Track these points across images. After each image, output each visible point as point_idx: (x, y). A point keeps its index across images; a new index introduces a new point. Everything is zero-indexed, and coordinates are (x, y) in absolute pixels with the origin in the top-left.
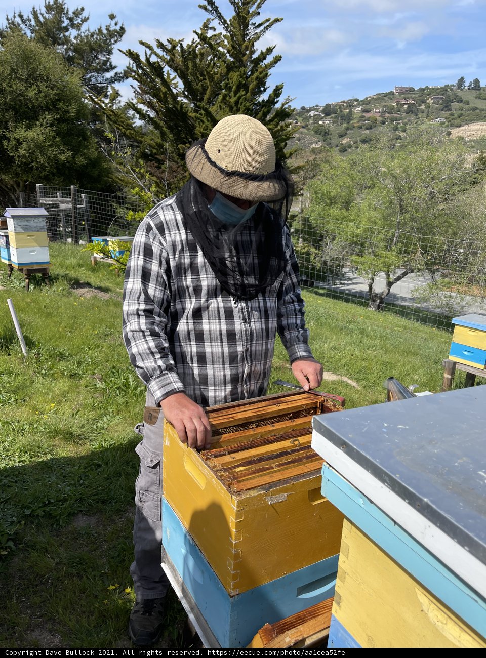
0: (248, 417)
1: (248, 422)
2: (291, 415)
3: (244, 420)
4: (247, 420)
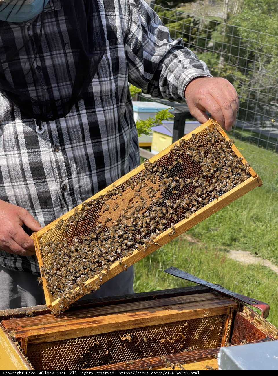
0: (120, 323)
1: (120, 331)
2: (187, 324)
3: (115, 327)
4: (118, 327)
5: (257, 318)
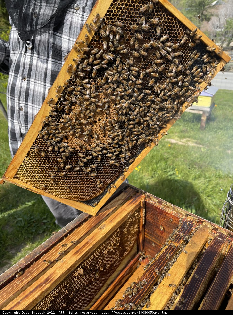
5: (165, 204)
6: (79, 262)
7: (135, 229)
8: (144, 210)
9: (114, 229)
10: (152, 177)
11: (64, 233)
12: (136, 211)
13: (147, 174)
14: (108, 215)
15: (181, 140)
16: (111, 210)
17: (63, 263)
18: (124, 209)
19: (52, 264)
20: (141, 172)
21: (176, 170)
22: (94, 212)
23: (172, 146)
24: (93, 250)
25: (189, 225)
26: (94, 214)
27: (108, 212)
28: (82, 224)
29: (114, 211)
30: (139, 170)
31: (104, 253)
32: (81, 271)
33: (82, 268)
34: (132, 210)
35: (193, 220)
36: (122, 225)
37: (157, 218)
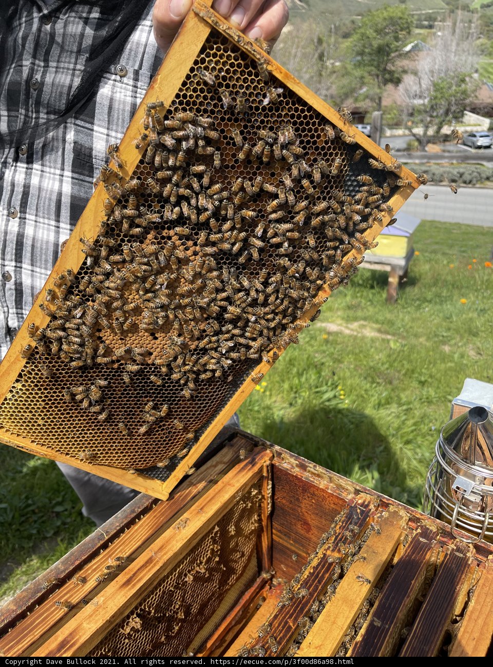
5: (312, 470)
6: (131, 604)
7: (252, 523)
8: (270, 482)
9: (208, 527)
10: (291, 404)
11: (99, 539)
12: (254, 486)
13: (279, 398)
14: (196, 498)
15: (349, 326)
16: (201, 486)
17: (98, 607)
18: (228, 484)
19: (73, 609)
20: (268, 393)
21: (339, 388)
22: (164, 492)
23: (331, 338)
24: (162, 576)
25: (362, 512)
26: (164, 496)
27: (194, 491)
28: (140, 519)
29: (206, 489)
30: (262, 390)
31: (187, 579)
32: (136, 622)
33: (138, 615)
34: (245, 485)
35: (369, 502)
36: (224, 518)
37: (298, 499)
